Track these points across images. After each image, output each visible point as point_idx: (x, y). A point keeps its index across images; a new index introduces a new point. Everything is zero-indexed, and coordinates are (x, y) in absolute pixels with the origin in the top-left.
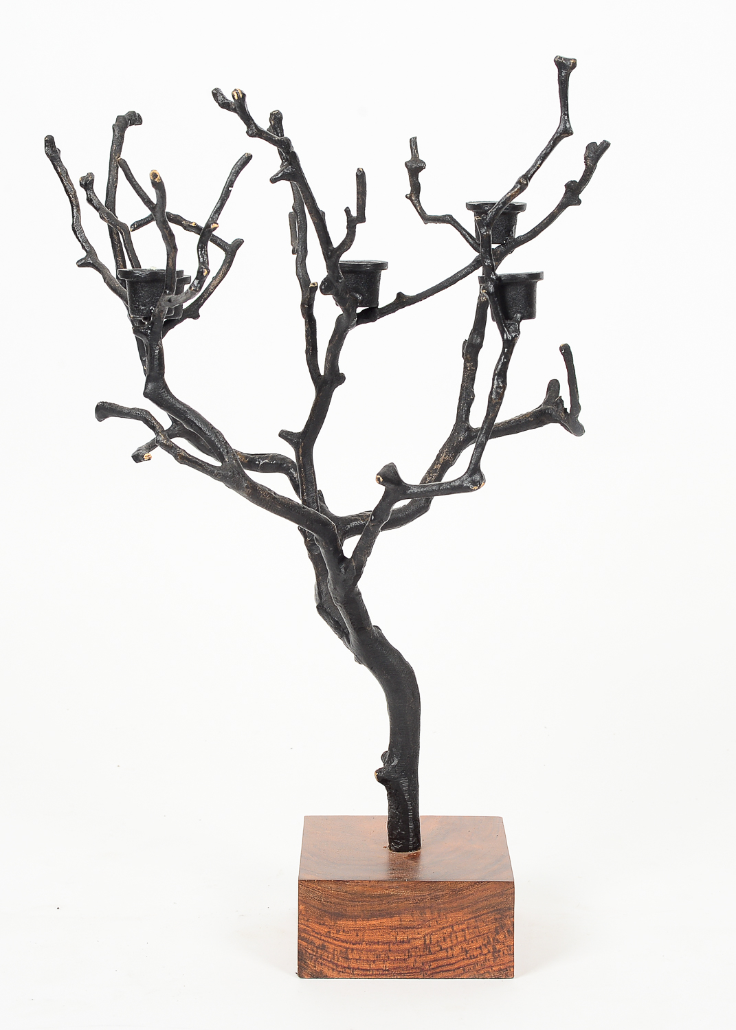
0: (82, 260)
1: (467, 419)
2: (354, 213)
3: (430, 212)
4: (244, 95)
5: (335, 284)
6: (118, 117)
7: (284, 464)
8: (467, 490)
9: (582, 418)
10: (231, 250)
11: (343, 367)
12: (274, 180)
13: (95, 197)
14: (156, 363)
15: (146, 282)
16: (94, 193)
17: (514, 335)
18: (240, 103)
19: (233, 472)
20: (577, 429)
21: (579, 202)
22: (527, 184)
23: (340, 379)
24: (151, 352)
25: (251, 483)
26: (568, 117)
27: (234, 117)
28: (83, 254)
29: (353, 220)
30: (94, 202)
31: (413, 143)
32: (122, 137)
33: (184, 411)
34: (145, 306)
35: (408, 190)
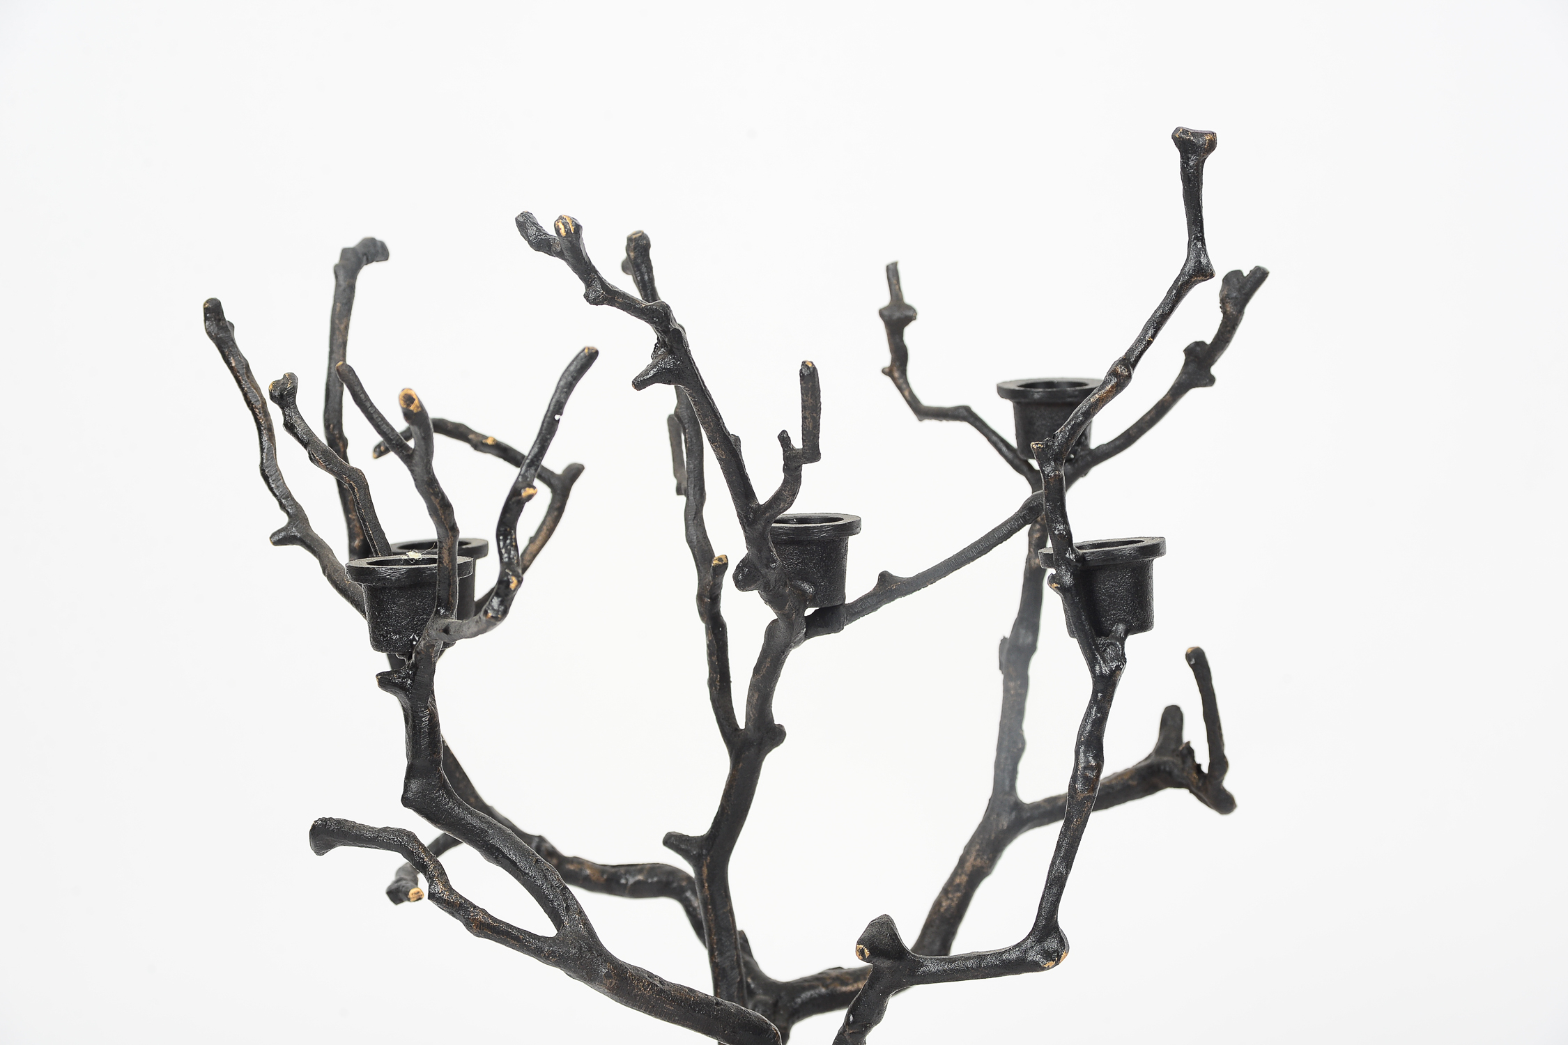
0: (279, 531)
1: (1013, 787)
2: (797, 443)
3: (928, 399)
4: (578, 228)
5: (764, 571)
6: (345, 252)
7: (673, 882)
8: (1035, 967)
9: (1230, 783)
10: (562, 486)
11: (780, 712)
12: (640, 384)
13: (299, 421)
14: (425, 742)
15: (401, 588)
16: (297, 412)
17: (1114, 665)
18: (570, 242)
19: (580, 949)
20: (1223, 803)
21: (1210, 381)
22: (1129, 377)
23: (775, 735)
24: (413, 721)
25: (615, 968)
26: (1203, 244)
27: (560, 268)
28: (282, 520)
29: (795, 456)
30: (299, 430)
31: (893, 273)
32: (351, 288)
33: (482, 830)
34: (399, 633)
35: (886, 359)
